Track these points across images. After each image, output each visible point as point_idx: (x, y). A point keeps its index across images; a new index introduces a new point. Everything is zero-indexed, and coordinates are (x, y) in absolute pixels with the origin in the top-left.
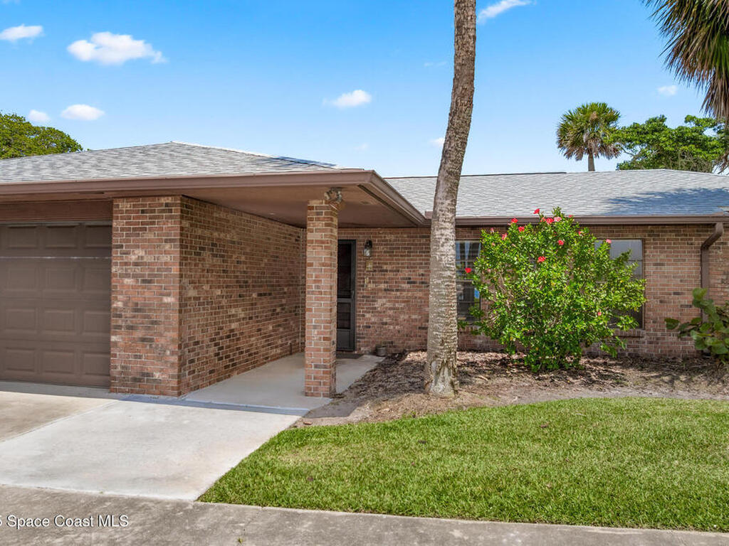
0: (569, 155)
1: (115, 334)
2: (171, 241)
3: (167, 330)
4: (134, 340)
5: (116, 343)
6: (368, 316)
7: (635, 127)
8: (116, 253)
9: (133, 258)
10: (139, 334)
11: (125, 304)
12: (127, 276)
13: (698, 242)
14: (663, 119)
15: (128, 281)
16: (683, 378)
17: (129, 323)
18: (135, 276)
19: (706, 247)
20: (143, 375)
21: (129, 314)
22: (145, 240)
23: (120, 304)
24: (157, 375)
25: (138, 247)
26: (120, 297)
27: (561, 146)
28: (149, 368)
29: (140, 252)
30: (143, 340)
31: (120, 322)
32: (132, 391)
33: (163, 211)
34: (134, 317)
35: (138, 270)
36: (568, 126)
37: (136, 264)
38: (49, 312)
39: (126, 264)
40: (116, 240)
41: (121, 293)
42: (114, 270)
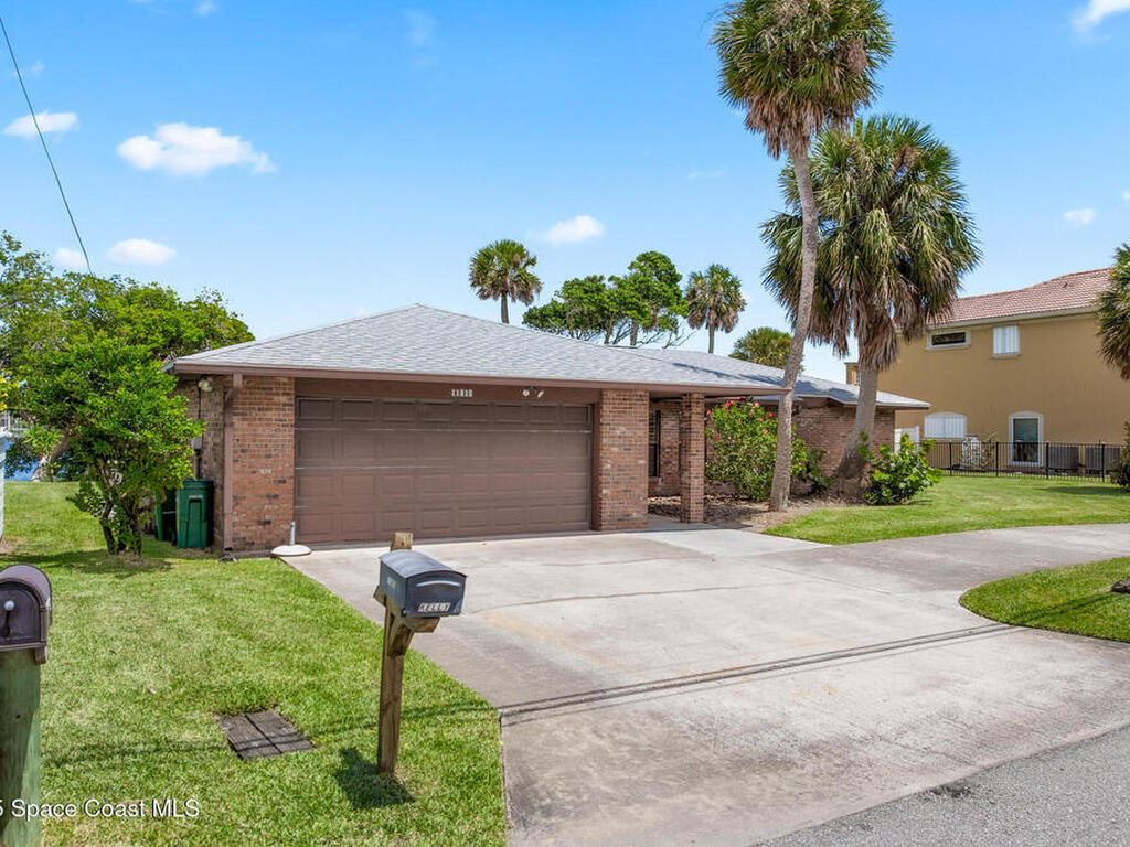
1: (605, 488)
2: (643, 421)
3: (640, 483)
4: (618, 492)
5: (606, 495)
8: (605, 429)
9: (618, 432)
10: (622, 487)
11: (613, 466)
12: (614, 446)
15: (615, 449)
17: (616, 479)
18: (619, 446)
20: (625, 516)
22: (626, 420)
23: (608, 466)
24: (634, 515)
25: (619, 425)
26: (608, 461)
28: (629, 511)
29: (623, 429)
30: (625, 491)
31: (609, 480)
32: (617, 529)
33: (637, 400)
34: (619, 475)
35: (621, 441)
37: (620, 437)
39: (613, 437)
40: (606, 420)
41: (609, 458)
42: (603, 441)
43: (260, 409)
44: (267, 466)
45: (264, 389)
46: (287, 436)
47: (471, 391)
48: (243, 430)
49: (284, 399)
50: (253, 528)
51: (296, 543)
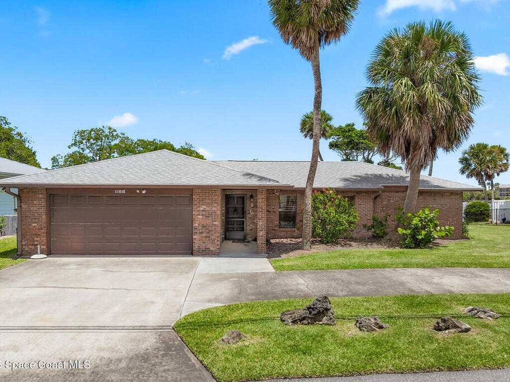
0: (306, 136)
1: (195, 235)
2: (217, 203)
3: (214, 233)
4: (202, 237)
5: (195, 239)
6: (251, 225)
7: (340, 128)
8: (195, 207)
9: (201, 209)
10: (204, 235)
11: (199, 225)
12: (200, 215)
13: (373, 196)
14: (353, 125)
15: (200, 217)
16: (369, 244)
17: (201, 231)
18: (202, 215)
19: (375, 198)
20: (206, 249)
21: (200, 228)
22: (206, 203)
23: (197, 225)
24: (212, 249)
25: (203, 205)
26: (196, 222)
27: (302, 131)
28: (208, 246)
29: (204, 207)
30: (206, 237)
31: (197, 231)
33: (213, 192)
34: (203, 229)
35: (204, 213)
36: (306, 121)
37: (202, 211)
38: (161, 228)
39: (199, 211)
40: (195, 203)
41: (197, 221)
42: (194, 213)
43: (32, 200)
44: (35, 223)
45: (33, 192)
46: (43, 211)
47: (124, 191)
48: (26, 208)
49: (40, 196)
50: (30, 247)
51: (41, 254)
